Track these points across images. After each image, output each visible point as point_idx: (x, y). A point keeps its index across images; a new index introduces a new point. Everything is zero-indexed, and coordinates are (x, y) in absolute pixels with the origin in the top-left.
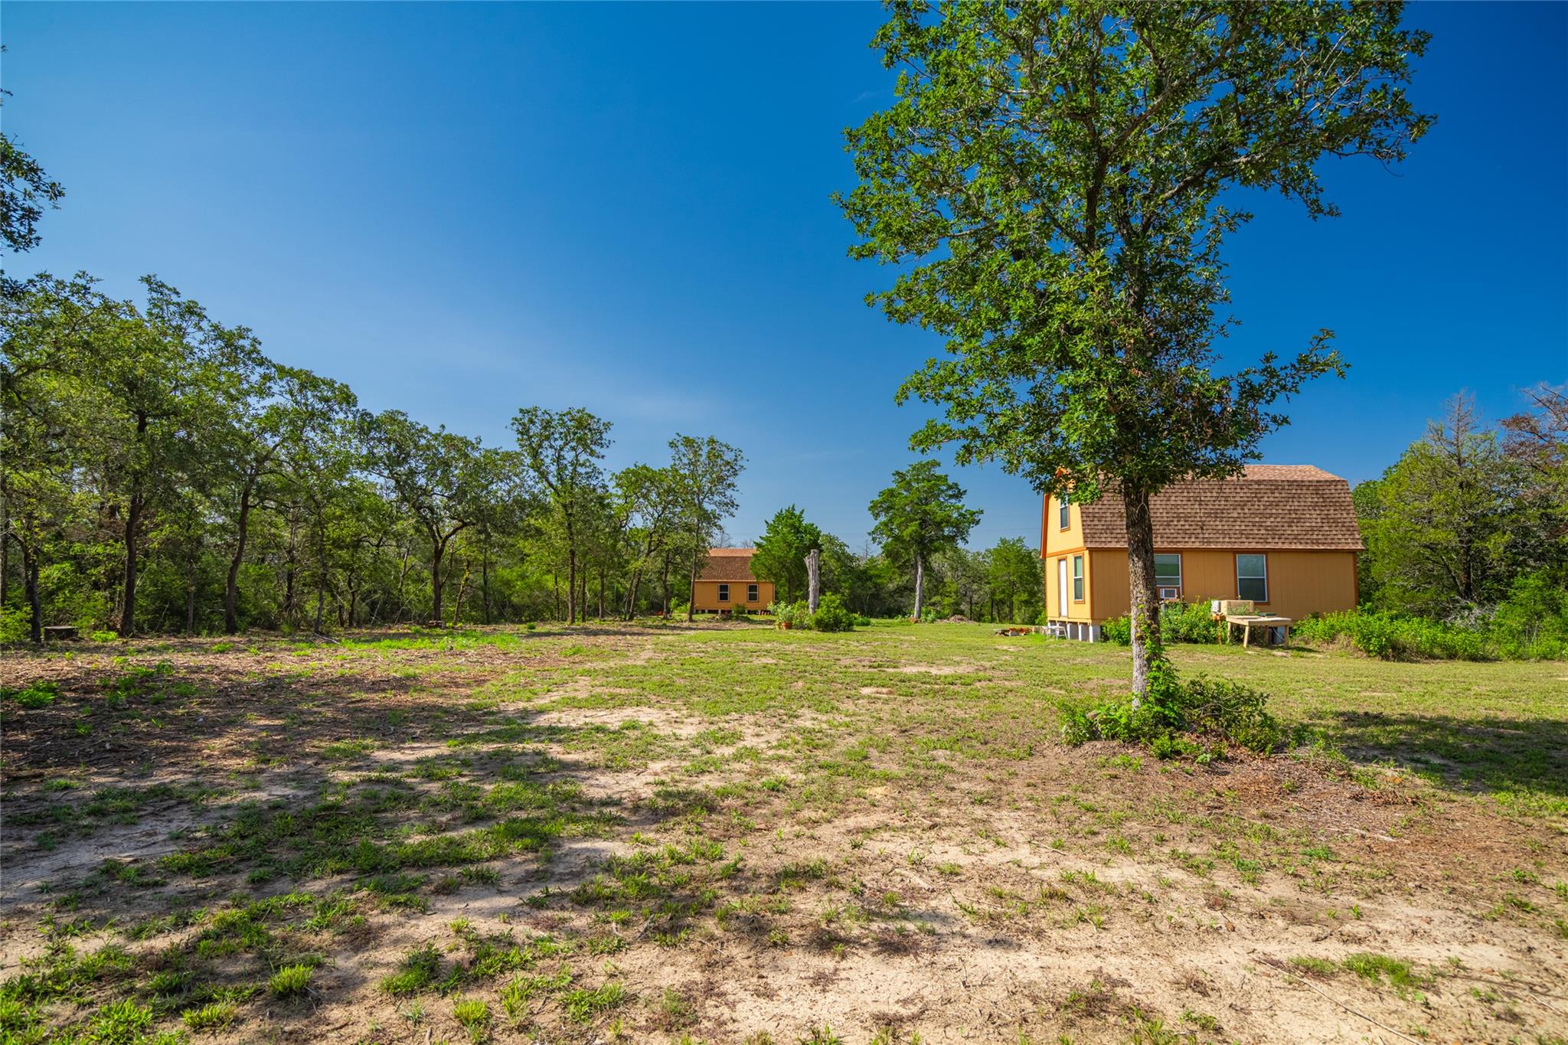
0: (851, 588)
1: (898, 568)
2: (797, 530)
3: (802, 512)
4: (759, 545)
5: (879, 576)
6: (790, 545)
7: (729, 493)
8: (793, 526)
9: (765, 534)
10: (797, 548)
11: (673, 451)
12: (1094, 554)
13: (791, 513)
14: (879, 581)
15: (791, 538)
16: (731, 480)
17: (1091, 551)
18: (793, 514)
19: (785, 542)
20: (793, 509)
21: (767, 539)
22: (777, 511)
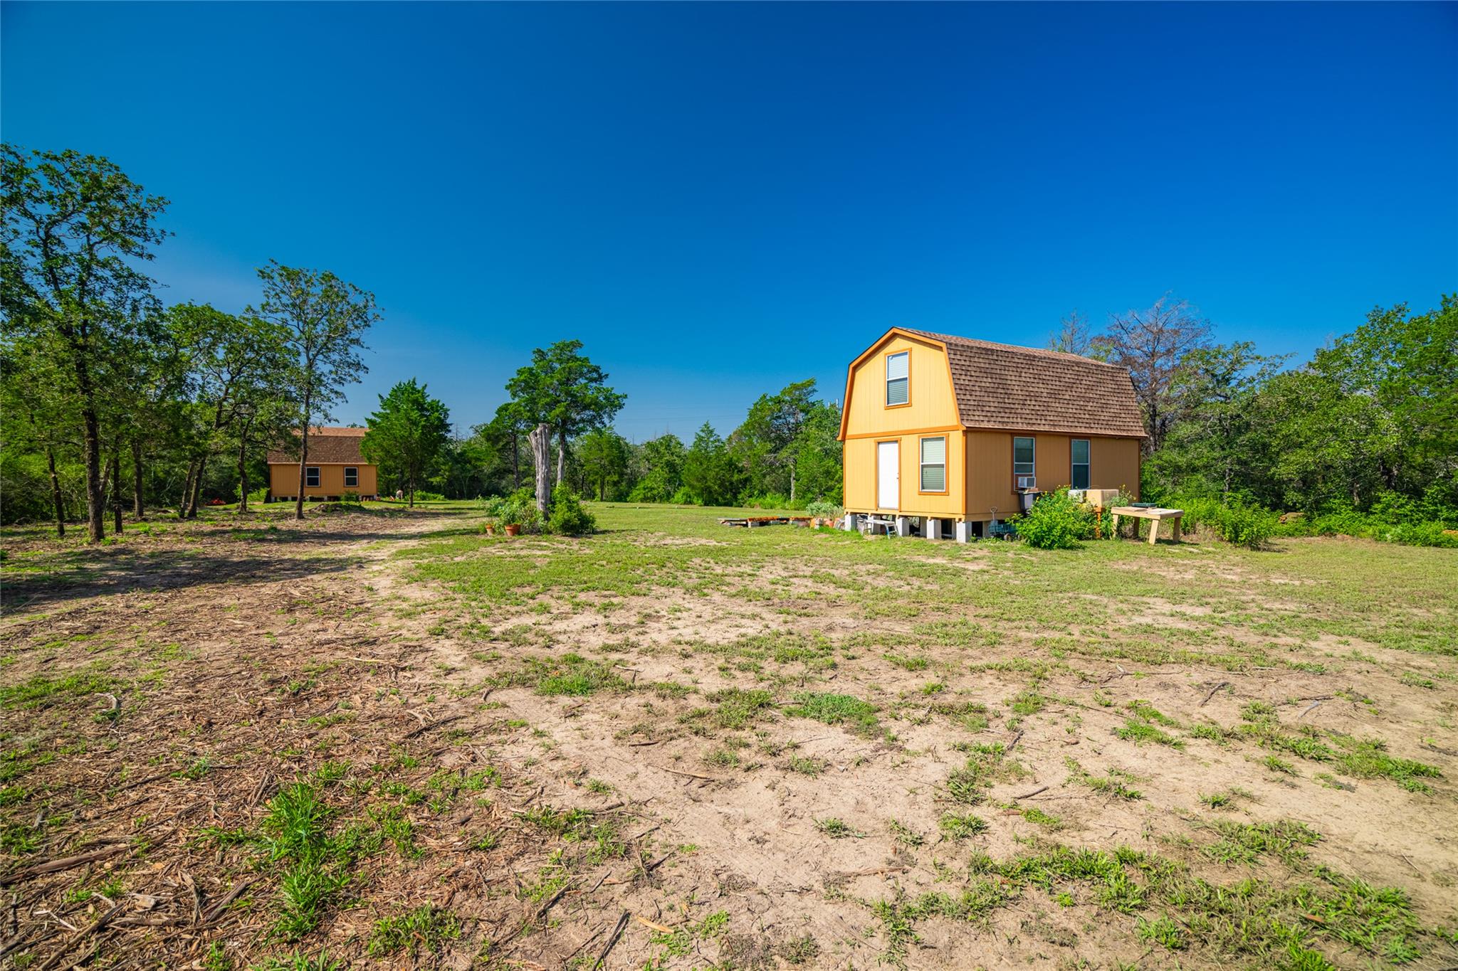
0: (451, 470)
1: (498, 450)
2: (420, 406)
3: (424, 387)
4: (372, 423)
5: (478, 459)
6: (414, 423)
7: (354, 350)
8: (415, 402)
9: (379, 410)
10: (424, 427)
11: (265, 284)
12: (969, 435)
13: (412, 388)
14: (479, 463)
15: (415, 415)
16: (355, 334)
17: (968, 432)
18: (413, 389)
19: (408, 419)
20: (414, 382)
21: (385, 417)
22: (394, 384)
